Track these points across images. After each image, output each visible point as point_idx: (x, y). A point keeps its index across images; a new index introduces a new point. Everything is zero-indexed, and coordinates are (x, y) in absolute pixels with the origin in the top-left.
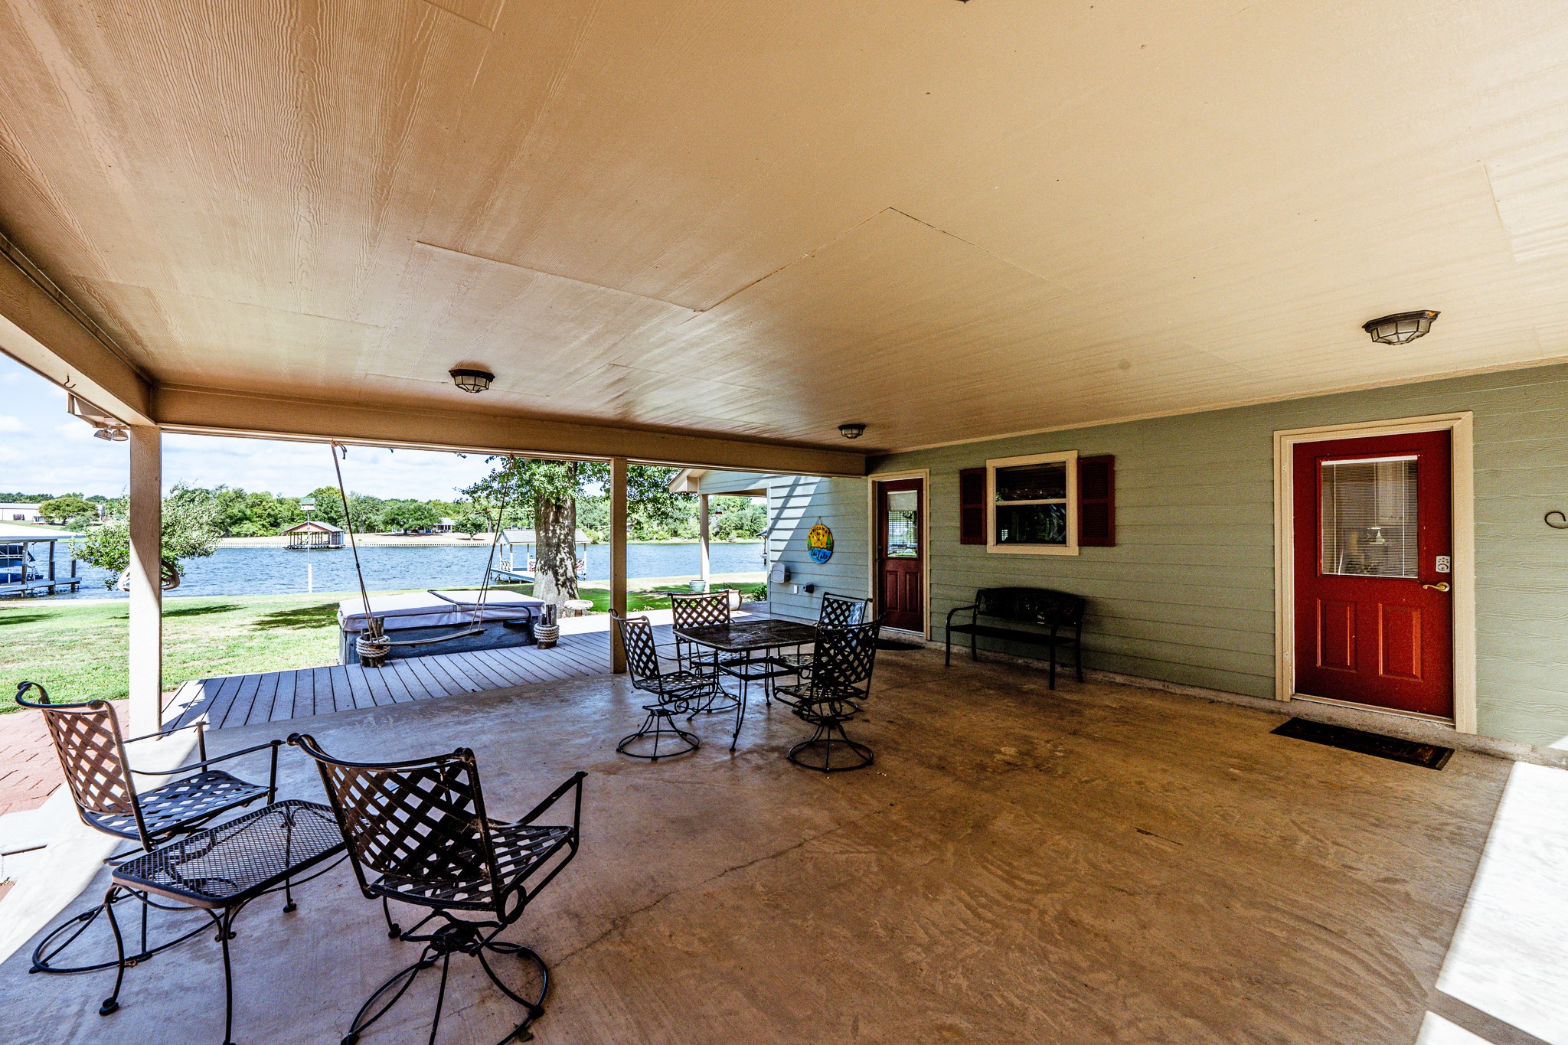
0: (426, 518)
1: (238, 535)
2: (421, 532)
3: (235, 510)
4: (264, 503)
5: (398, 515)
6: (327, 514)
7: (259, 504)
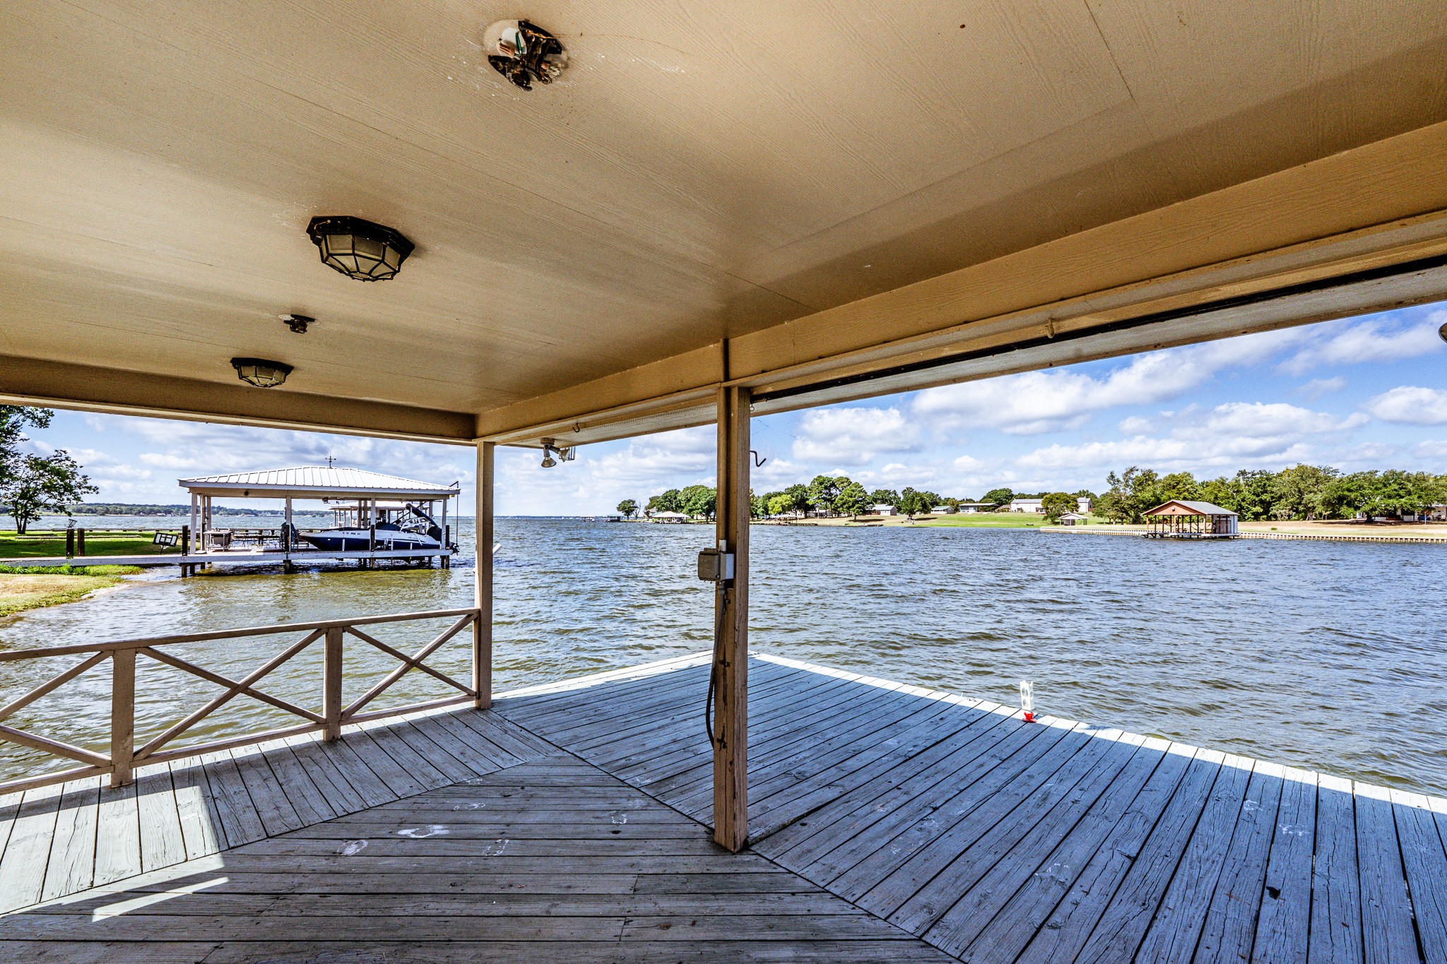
0: (1409, 493)
2: (1406, 518)
3: (1147, 495)
4: (1180, 485)
5: (1349, 490)
6: (1258, 496)
7: (1174, 487)
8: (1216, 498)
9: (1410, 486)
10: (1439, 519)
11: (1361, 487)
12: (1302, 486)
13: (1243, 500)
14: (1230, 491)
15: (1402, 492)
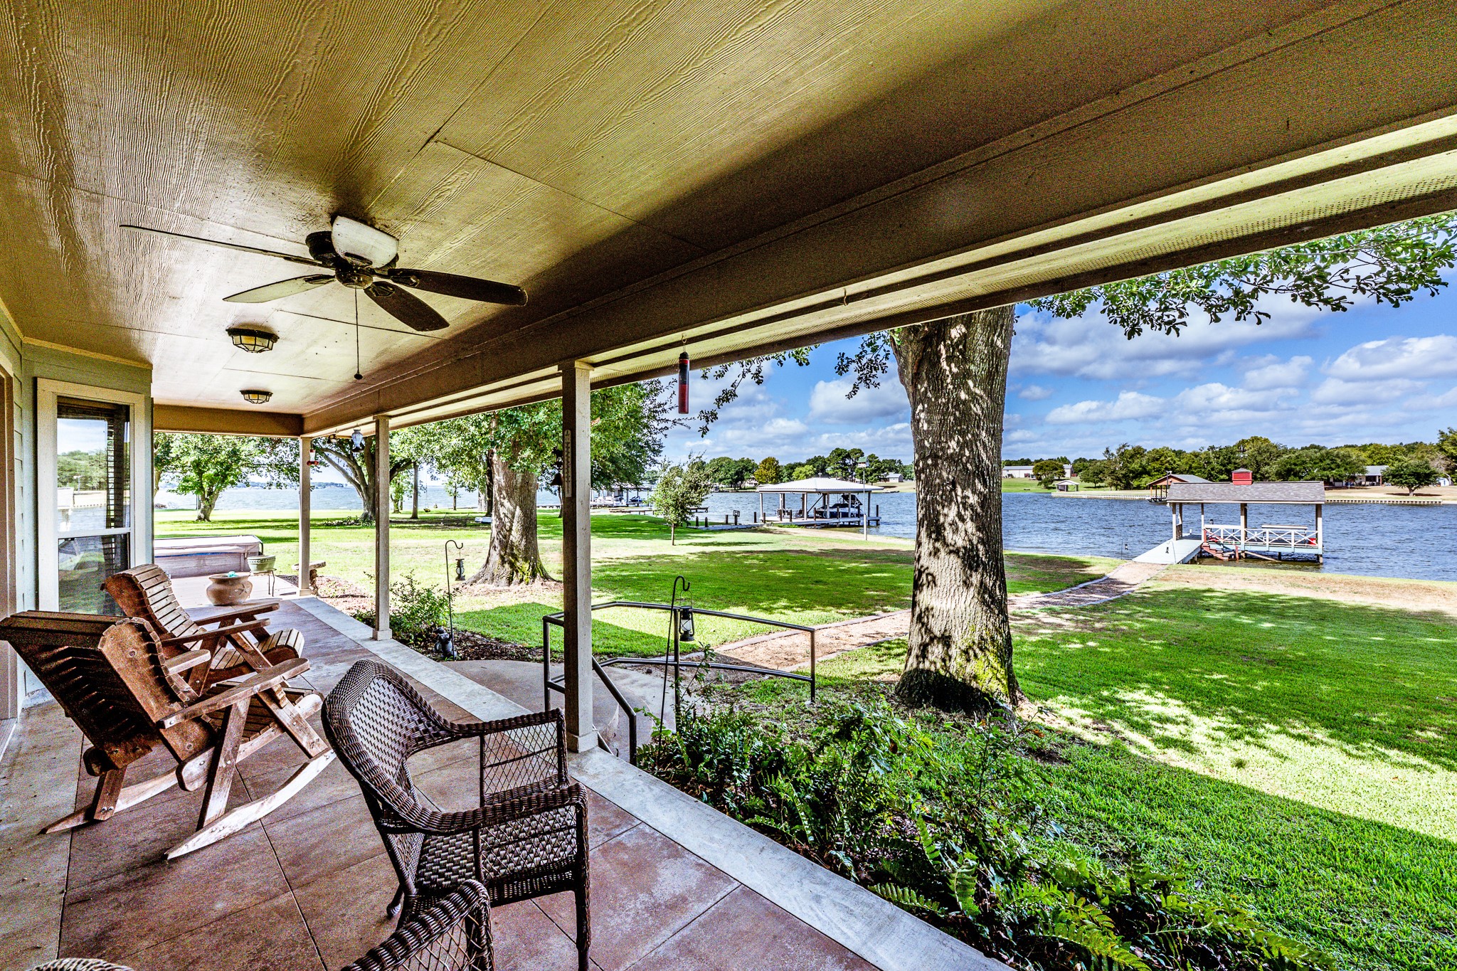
0: (1338, 466)
1: (1138, 488)
2: (1337, 484)
3: (1135, 466)
4: (1163, 458)
5: (1295, 464)
6: (1224, 466)
7: (1157, 460)
8: (1190, 467)
9: (1339, 461)
10: (1360, 484)
11: (1304, 462)
12: (1259, 458)
13: (1213, 469)
14: (1202, 462)
15: (1333, 466)
